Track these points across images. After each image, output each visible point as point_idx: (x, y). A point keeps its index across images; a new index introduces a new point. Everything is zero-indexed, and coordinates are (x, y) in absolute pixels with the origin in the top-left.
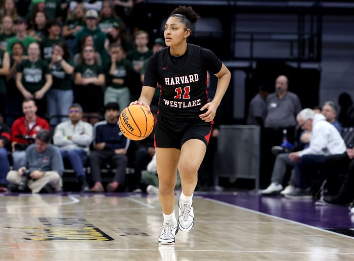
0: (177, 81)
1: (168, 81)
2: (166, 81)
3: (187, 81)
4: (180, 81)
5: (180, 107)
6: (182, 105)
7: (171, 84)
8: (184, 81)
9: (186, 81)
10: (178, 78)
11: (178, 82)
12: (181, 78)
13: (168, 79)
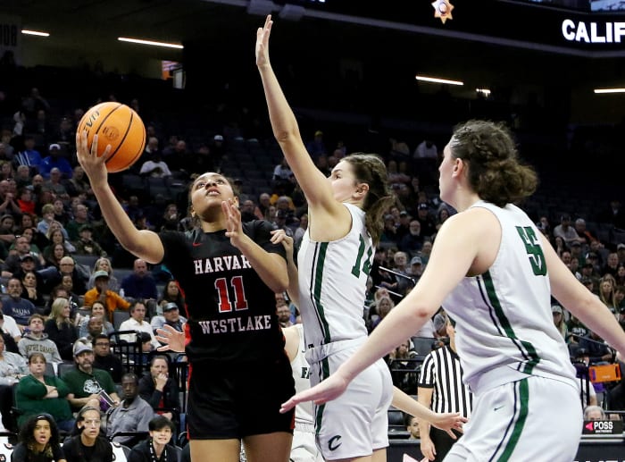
0: (216, 265)
1: (200, 266)
2: (197, 267)
3: (237, 265)
4: (224, 265)
5: (233, 330)
6: (236, 325)
7: (207, 271)
8: (232, 265)
9: (235, 265)
10: (220, 259)
11: (219, 267)
12: (225, 258)
13: (200, 261)
